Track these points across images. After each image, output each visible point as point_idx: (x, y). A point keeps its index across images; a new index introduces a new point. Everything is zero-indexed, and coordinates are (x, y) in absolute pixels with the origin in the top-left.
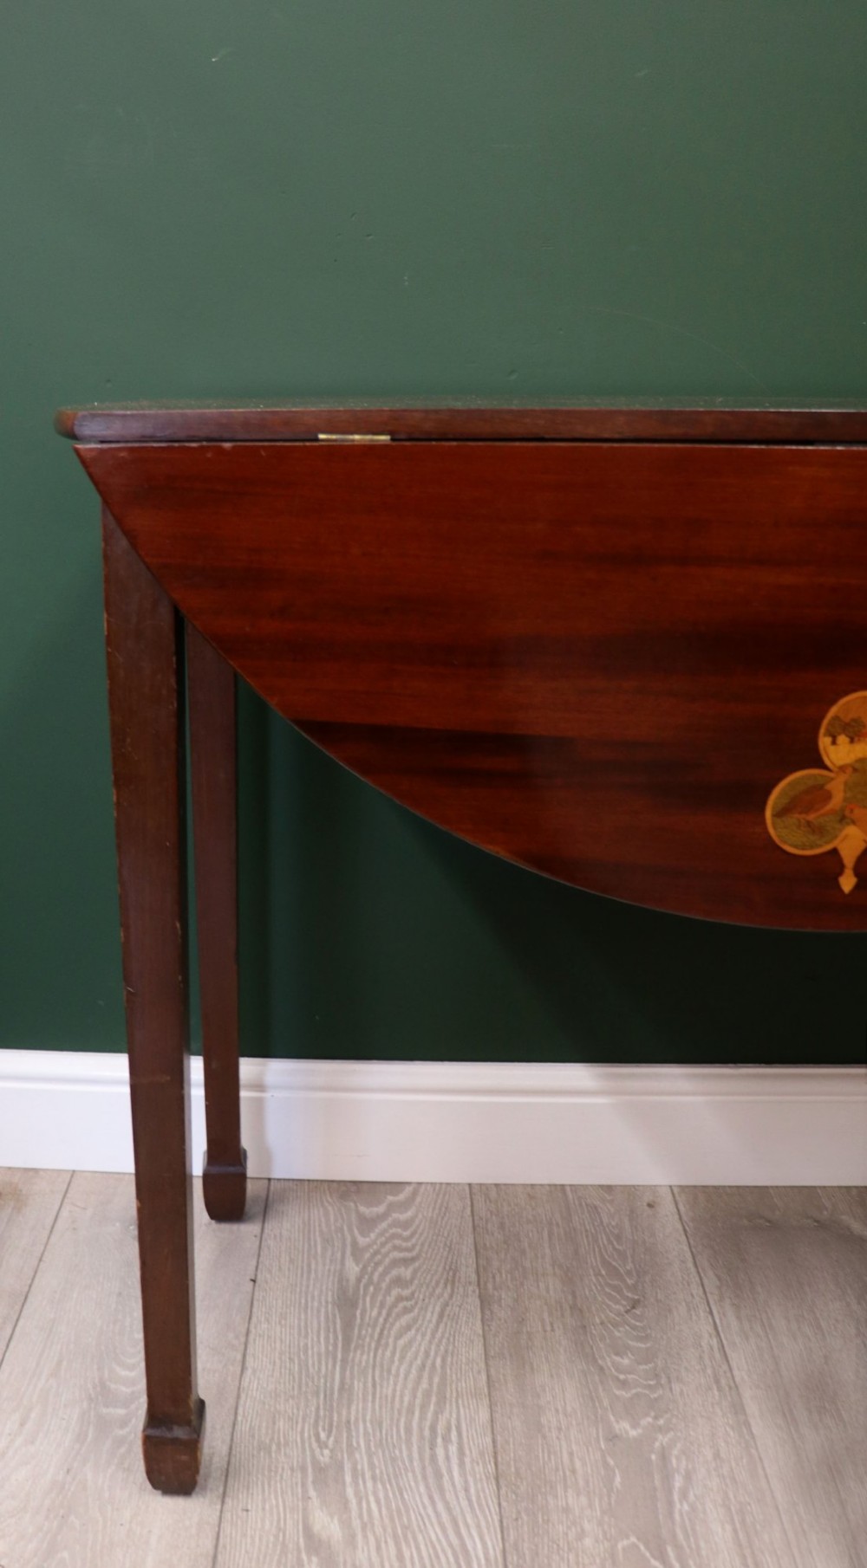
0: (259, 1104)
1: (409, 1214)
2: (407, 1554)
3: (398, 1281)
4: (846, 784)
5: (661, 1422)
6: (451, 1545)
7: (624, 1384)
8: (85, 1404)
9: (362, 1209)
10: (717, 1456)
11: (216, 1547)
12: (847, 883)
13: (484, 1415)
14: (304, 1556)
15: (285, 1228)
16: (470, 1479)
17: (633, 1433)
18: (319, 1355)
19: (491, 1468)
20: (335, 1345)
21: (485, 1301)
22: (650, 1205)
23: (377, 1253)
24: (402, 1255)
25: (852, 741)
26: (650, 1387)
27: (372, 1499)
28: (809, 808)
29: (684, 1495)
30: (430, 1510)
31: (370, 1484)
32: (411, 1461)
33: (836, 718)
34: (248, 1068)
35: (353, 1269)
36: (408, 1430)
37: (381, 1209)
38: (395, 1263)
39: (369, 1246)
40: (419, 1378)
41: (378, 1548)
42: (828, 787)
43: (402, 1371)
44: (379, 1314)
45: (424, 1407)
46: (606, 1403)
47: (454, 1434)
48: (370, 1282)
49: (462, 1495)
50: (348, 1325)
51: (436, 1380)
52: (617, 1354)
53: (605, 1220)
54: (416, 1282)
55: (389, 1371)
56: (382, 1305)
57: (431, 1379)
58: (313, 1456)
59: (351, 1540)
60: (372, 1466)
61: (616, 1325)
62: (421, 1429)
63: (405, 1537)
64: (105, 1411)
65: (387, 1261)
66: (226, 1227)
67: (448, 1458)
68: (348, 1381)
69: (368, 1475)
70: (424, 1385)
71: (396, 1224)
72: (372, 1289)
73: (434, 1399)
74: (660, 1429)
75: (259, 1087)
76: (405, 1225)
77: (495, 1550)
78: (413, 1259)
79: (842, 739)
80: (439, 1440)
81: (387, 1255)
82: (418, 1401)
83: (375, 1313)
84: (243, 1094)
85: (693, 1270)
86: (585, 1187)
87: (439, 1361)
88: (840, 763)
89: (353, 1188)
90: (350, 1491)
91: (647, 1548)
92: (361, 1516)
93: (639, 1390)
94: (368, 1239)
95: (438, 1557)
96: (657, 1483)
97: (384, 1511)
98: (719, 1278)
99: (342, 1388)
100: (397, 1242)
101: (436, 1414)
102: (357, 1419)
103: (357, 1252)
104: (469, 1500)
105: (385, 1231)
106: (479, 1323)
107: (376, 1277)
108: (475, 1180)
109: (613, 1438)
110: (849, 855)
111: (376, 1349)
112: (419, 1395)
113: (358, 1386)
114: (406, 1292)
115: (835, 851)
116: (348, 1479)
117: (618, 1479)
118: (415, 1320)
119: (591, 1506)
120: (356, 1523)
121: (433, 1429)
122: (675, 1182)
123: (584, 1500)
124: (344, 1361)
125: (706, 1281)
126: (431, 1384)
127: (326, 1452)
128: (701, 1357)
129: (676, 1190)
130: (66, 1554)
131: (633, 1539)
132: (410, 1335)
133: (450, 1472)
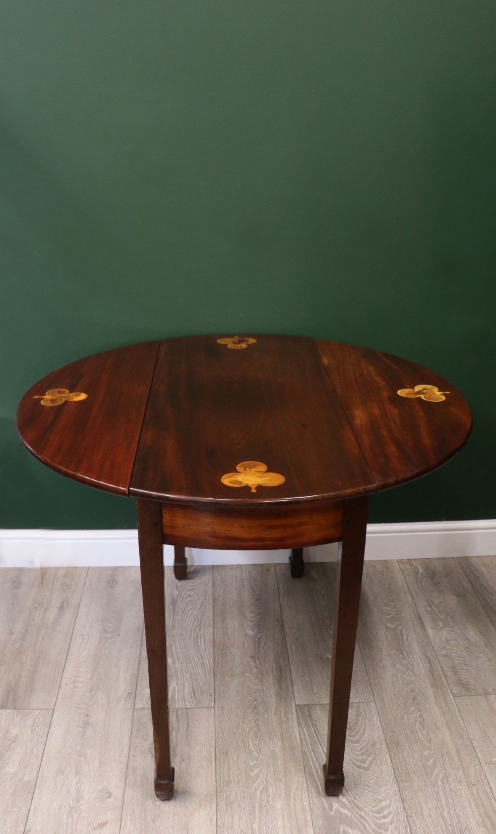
2: (189, 665)
3: (189, 596)
6: (200, 662)
7: (251, 621)
8: (100, 634)
13: (211, 631)
16: (207, 647)
17: (252, 634)
19: (212, 643)
20: (170, 615)
21: (214, 601)
22: (267, 570)
24: (192, 588)
26: (258, 622)
27: (180, 653)
30: (195, 655)
31: (180, 650)
32: (191, 643)
35: (176, 593)
36: (191, 636)
38: (188, 590)
39: (181, 586)
40: (194, 622)
41: (182, 664)
43: (189, 621)
44: (183, 605)
45: (195, 630)
46: (246, 626)
47: (203, 637)
48: (181, 596)
49: (204, 651)
50: (174, 609)
51: (199, 623)
52: (250, 613)
53: (253, 575)
54: (195, 596)
55: (186, 621)
56: (184, 603)
57: (197, 622)
60: (180, 645)
61: (251, 605)
62: (194, 635)
63: (189, 661)
64: (106, 635)
65: (186, 590)
67: (201, 642)
68: (174, 624)
69: (179, 647)
70: (196, 624)
72: (181, 598)
73: (198, 628)
74: (259, 632)
77: (212, 663)
78: (194, 589)
80: (199, 638)
82: (194, 628)
83: (182, 605)
85: (276, 589)
86: (248, 565)
87: (200, 618)
90: (174, 652)
91: (251, 661)
92: (177, 657)
93: (255, 622)
94: (181, 584)
95: (197, 665)
96: (256, 645)
98: (283, 591)
99: (172, 626)
100: (189, 584)
101: (198, 631)
102: (176, 634)
103: (177, 587)
104: (206, 651)
106: (212, 607)
107: (182, 595)
108: (214, 564)
109: (246, 635)
112: (194, 626)
113: (177, 625)
114: (191, 599)
117: (246, 645)
118: (194, 607)
119: (238, 651)
120: (176, 659)
121: (197, 635)
123: (236, 650)
124: (173, 619)
125: (279, 592)
128: (274, 613)
129: (275, 565)
130: (99, 670)
131: (248, 659)
132: (192, 611)
133: (201, 645)
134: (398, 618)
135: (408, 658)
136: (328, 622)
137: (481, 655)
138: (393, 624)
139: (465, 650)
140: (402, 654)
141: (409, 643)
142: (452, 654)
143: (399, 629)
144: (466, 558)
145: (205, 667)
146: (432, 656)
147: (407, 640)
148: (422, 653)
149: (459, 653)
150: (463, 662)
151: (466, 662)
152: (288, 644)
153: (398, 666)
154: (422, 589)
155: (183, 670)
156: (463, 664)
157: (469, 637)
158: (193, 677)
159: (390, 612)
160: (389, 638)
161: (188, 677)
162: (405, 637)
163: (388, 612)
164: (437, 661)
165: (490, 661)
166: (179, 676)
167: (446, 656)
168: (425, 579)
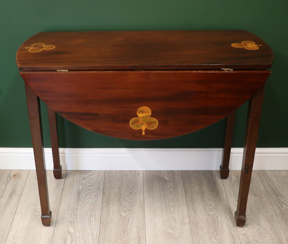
0: (64, 157)
1: (92, 177)
3: (89, 190)
4: (142, 120)
5: (130, 213)
6: (91, 233)
7: (125, 207)
8: (32, 213)
9: (84, 176)
10: (138, 218)
11: (54, 234)
12: (144, 133)
13: (100, 213)
14: (67, 235)
15: (69, 180)
16: (96, 223)
17: (125, 215)
18: (73, 203)
19: (100, 221)
20: (76, 201)
21: (103, 193)
22: (138, 174)
23: (85, 184)
24: (90, 184)
25: (142, 113)
26: (129, 207)
27: (79, 226)
28: (136, 123)
29: (130, 224)
30: (89, 228)
31: (79, 224)
32: (87, 220)
33: (139, 110)
34: (61, 150)
35: (81, 187)
36: (87, 215)
37: (87, 176)
38: (89, 186)
39: (84, 183)
41: (79, 233)
42: (139, 120)
43: (87, 205)
44: (84, 196)
45: (90, 211)
46: (121, 210)
47: (94, 216)
48: (84, 190)
49: (94, 225)
50: (79, 198)
52: (125, 202)
53: (129, 177)
54: (92, 189)
55: (85, 206)
56: (85, 194)
57: (92, 206)
58: (70, 220)
59: (75, 232)
60: (80, 221)
61: (126, 197)
62: (89, 215)
63: (84, 232)
64: (36, 214)
66: (58, 180)
67: (93, 219)
68: (78, 207)
69: (79, 223)
70: (91, 208)
71: (90, 179)
73: (92, 210)
74: (129, 214)
75: (64, 153)
76: (91, 179)
77: (98, 233)
78: (92, 185)
79: (141, 113)
80: (92, 217)
81: (87, 185)
84: (60, 155)
85: (143, 187)
86: (127, 171)
87: (94, 204)
88: (140, 116)
89: (83, 172)
90: (76, 225)
91: (122, 232)
92: (77, 229)
93: (127, 208)
94: (84, 182)
95: (89, 234)
96: (127, 222)
97: (81, 228)
98: (147, 188)
99: (76, 209)
100: (90, 182)
101: (92, 212)
102: (78, 214)
103: (82, 184)
105: (88, 180)
106: (102, 197)
107: (85, 189)
108: (106, 170)
109: (121, 216)
110: (143, 129)
111: (83, 202)
112: (90, 209)
113: (79, 208)
114: (90, 191)
115: (141, 129)
116: (76, 223)
117: (120, 222)
118: (91, 197)
119: (115, 226)
120: (76, 230)
121: (91, 215)
122: (144, 169)
124: (77, 204)
125: (144, 189)
126: (92, 208)
127: (73, 219)
128: (140, 202)
129: (144, 171)
130: (29, 236)
131: (120, 231)
132: (89, 199)
133: (93, 221)
134: (216, 208)
135: (220, 235)
136: (172, 209)
137: (267, 236)
138: (212, 213)
139: (257, 231)
140: (217, 232)
141: (222, 225)
142: (248, 234)
143: (216, 215)
144: (264, 171)
145: (93, 235)
146: (235, 235)
147: (220, 223)
148: (229, 232)
149: (252, 233)
150: (255, 239)
151: (256, 239)
152: (146, 223)
153: (213, 240)
154: (233, 190)
155: (80, 237)
156: (255, 240)
157: (260, 223)
158: (86, 242)
159: (212, 204)
160: (210, 221)
161: (83, 241)
162: (219, 221)
163: (210, 204)
164: (238, 238)
165: (272, 239)
166: (77, 241)
167: (244, 235)
168: (236, 184)
